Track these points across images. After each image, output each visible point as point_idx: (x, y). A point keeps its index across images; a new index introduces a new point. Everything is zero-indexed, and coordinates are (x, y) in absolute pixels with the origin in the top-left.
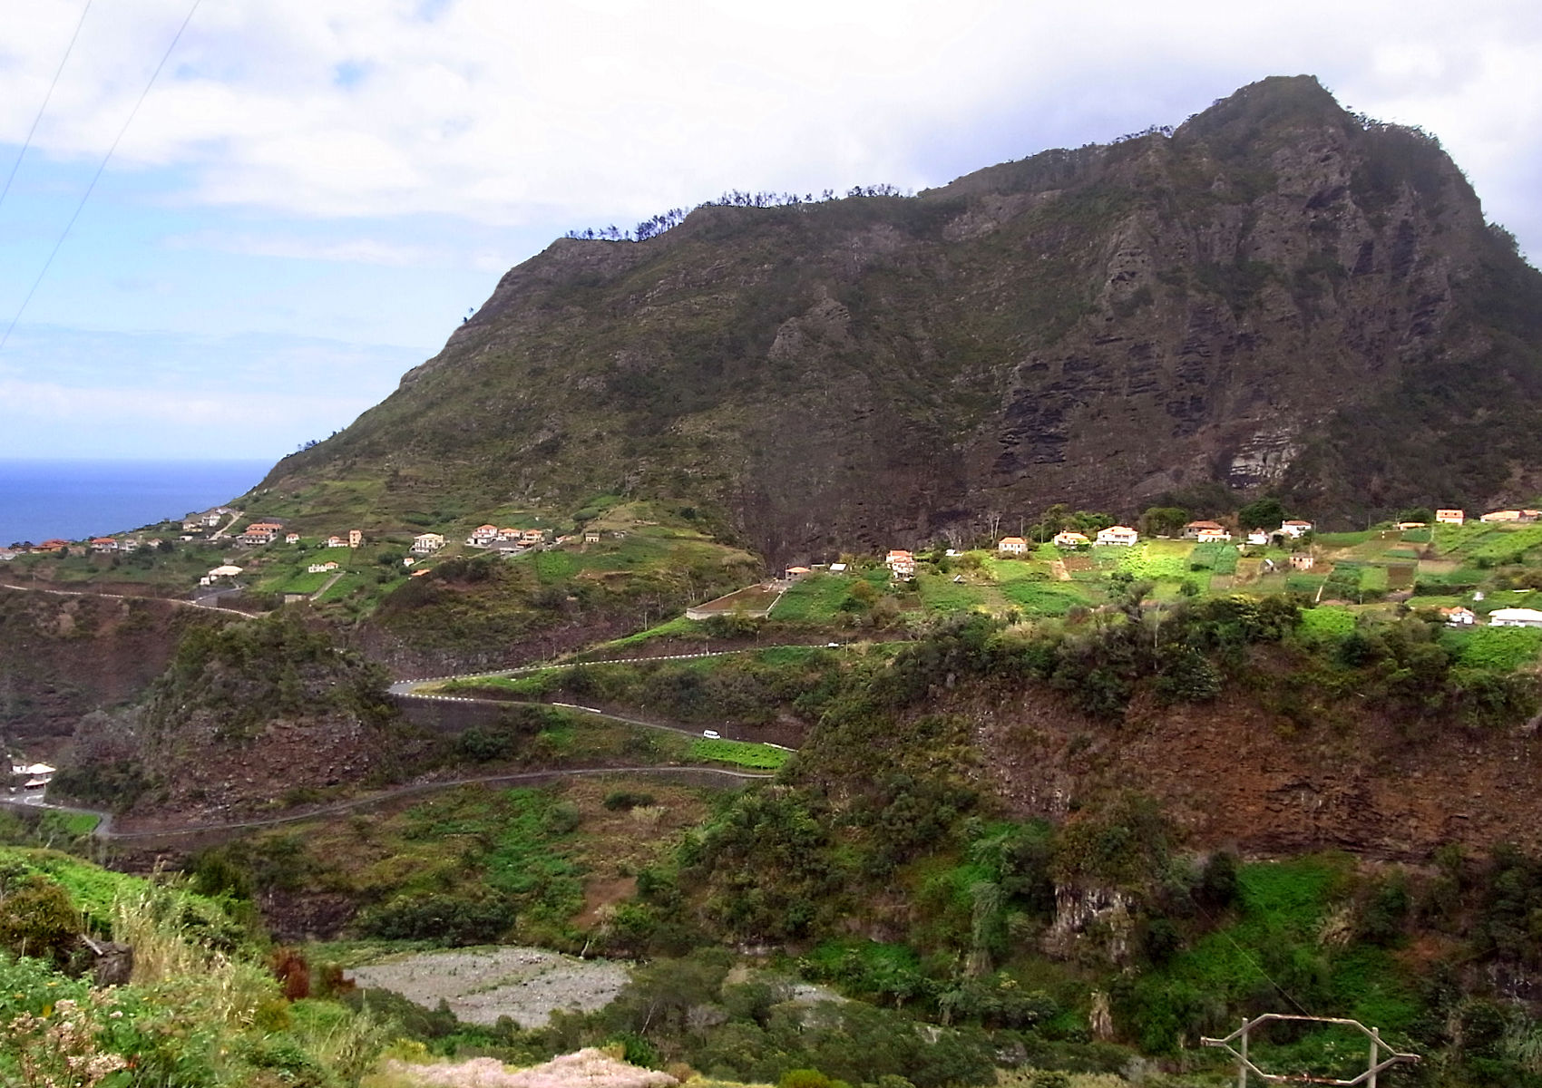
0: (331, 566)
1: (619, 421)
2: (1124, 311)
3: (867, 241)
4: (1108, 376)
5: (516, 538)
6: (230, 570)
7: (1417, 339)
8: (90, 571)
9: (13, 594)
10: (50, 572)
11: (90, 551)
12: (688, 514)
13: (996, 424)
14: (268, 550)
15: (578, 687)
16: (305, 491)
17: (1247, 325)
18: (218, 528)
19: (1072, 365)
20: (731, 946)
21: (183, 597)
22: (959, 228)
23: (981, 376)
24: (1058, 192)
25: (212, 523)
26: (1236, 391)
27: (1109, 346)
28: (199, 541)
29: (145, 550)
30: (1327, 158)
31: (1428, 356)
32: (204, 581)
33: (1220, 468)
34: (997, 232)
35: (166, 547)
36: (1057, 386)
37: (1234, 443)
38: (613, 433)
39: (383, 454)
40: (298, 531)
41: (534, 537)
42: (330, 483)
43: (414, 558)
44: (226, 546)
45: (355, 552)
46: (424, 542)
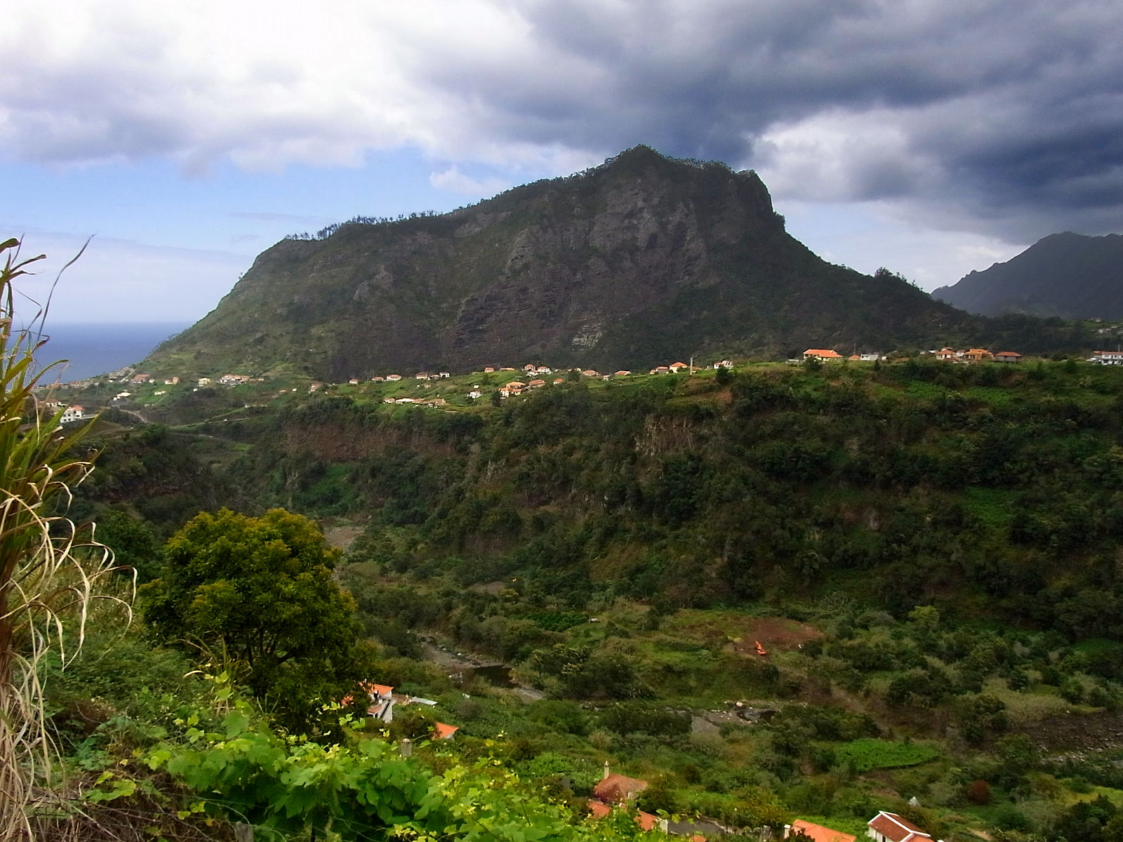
0: (163, 392)
1: (291, 327)
2: (516, 273)
3: (414, 240)
4: (508, 302)
5: (239, 380)
6: (125, 394)
7: (687, 277)
11: (70, 387)
12: (306, 368)
13: (454, 326)
14: (141, 386)
16: (162, 360)
17: (579, 277)
18: (124, 376)
19: (489, 298)
22: (464, 231)
23: (456, 303)
24: (510, 213)
25: (122, 374)
26: (574, 307)
27: (507, 290)
28: (115, 382)
29: (92, 387)
30: (637, 194)
31: (691, 285)
32: (115, 399)
33: (567, 342)
34: (481, 232)
35: (102, 385)
36: (482, 308)
37: (575, 330)
38: (288, 333)
39: (196, 343)
40: (155, 378)
41: (245, 379)
42: (173, 356)
43: (198, 388)
44: (125, 384)
45: (174, 386)
46: (203, 382)
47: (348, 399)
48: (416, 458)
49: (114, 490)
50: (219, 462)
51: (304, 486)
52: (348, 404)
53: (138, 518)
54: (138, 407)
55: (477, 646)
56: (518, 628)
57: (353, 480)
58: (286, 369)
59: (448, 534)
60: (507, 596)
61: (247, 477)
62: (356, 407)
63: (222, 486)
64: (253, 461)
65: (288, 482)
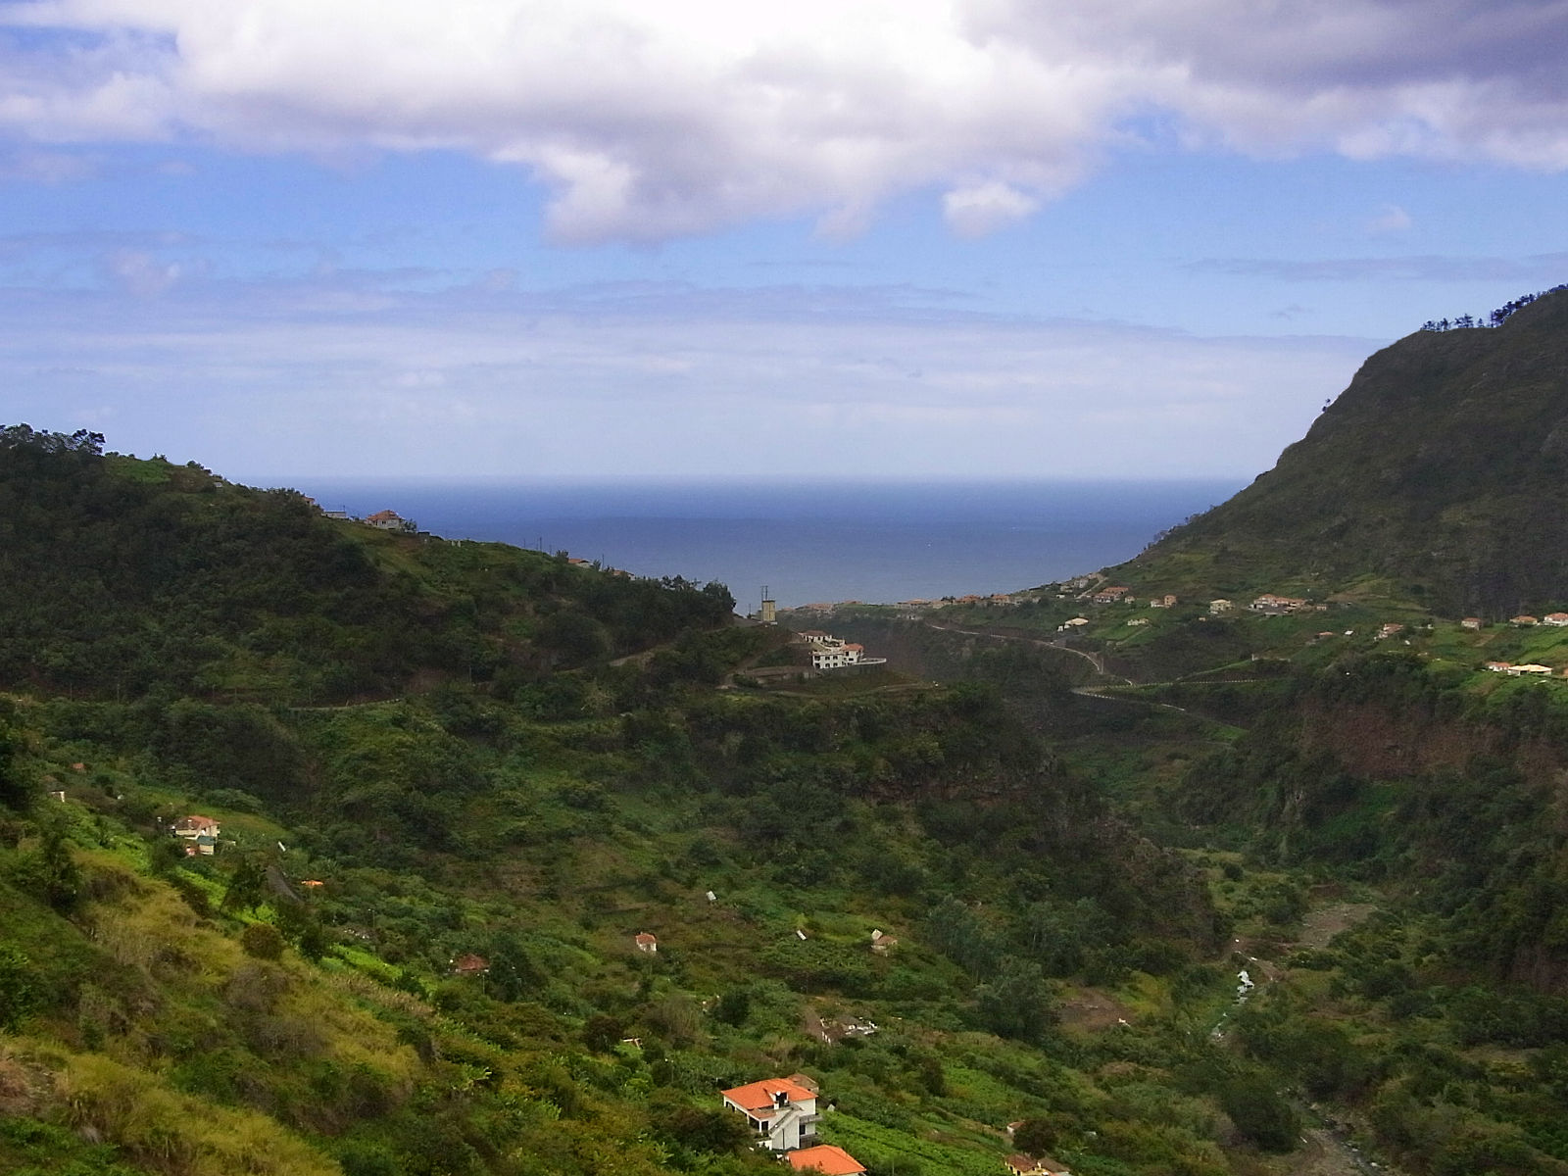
0: (1143, 622)
1: (1404, 508)
5: (1285, 605)
6: (1079, 621)
8: (987, 618)
9: (935, 632)
10: (961, 618)
11: (990, 605)
12: (1418, 590)
14: (1109, 608)
15: (1174, 695)
18: (1084, 590)
20: (1185, 825)
21: (1045, 640)
25: (1081, 586)
28: (1068, 599)
29: (1028, 605)
32: (1061, 628)
35: (1044, 603)
38: (1395, 518)
39: (1223, 533)
40: (1135, 594)
41: (1298, 604)
42: (1177, 556)
43: (1207, 616)
44: (1085, 602)
45: (1164, 610)
46: (1218, 605)
47: (1414, 659)
48: (1518, 787)
49: (885, 783)
50: (1187, 758)
51: (1313, 818)
52: (1412, 668)
53: (918, 832)
54: (1095, 646)
55: (1405, 1156)
56: (1484, 1137)
57: (1405, 817)
58: (1375, 590)
59: (1486, 941)
60: (1503, 1074)
61: (1223, 790)
62: (1426, 675)
63: (1084, 797)
64: (1239, 761)
65: (1287, 808)
